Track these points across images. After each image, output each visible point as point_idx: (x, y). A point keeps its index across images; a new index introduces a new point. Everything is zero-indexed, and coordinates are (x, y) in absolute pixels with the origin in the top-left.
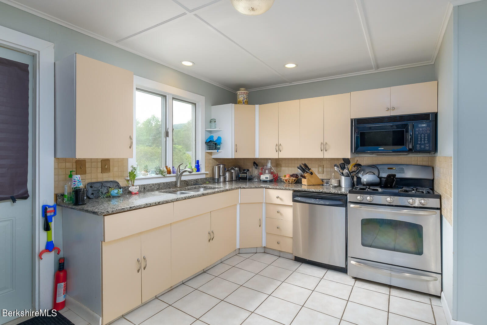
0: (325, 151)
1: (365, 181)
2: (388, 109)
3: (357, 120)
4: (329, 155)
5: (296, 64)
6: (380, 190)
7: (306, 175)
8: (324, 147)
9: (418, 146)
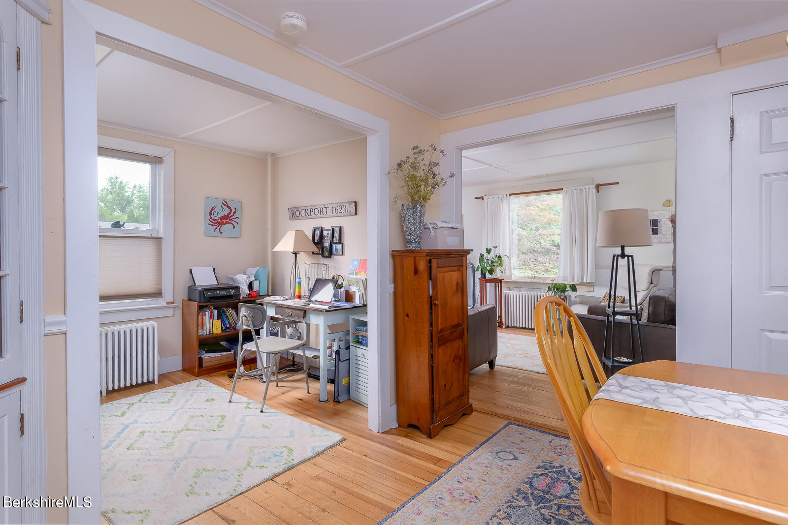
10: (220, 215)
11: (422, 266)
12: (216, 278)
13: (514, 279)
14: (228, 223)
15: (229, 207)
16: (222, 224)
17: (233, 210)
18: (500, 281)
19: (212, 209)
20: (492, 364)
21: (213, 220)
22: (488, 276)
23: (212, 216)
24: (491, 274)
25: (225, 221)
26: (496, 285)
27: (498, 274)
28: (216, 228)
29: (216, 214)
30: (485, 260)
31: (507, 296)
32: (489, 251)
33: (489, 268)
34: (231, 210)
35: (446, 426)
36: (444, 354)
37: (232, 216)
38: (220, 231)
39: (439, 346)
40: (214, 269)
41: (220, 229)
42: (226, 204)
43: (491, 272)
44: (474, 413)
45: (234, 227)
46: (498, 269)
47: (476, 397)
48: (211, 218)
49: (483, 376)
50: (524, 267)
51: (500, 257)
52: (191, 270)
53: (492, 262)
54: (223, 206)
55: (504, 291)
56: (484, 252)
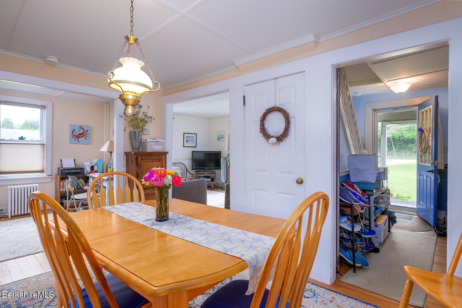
10: (79, 133)
11: (133, 159)
12: (75, 164)
14: (83, 137)
15: (83, 129)
16: (79, 137)
17: (86, 131)
19: (74, 130)
21: (74, 135)
23: (74, 134)
25: (81, 136)
28: (76, 140)
29: (75, 133)
34: (84, 131)
37: (85, 133)
38: (78, 141)
40: (74, 160)
41: (78, 140)
42: (81, 128)
45: (86, 139)
48: (73, 135)
52: (61, 160)
54: (80, 129)
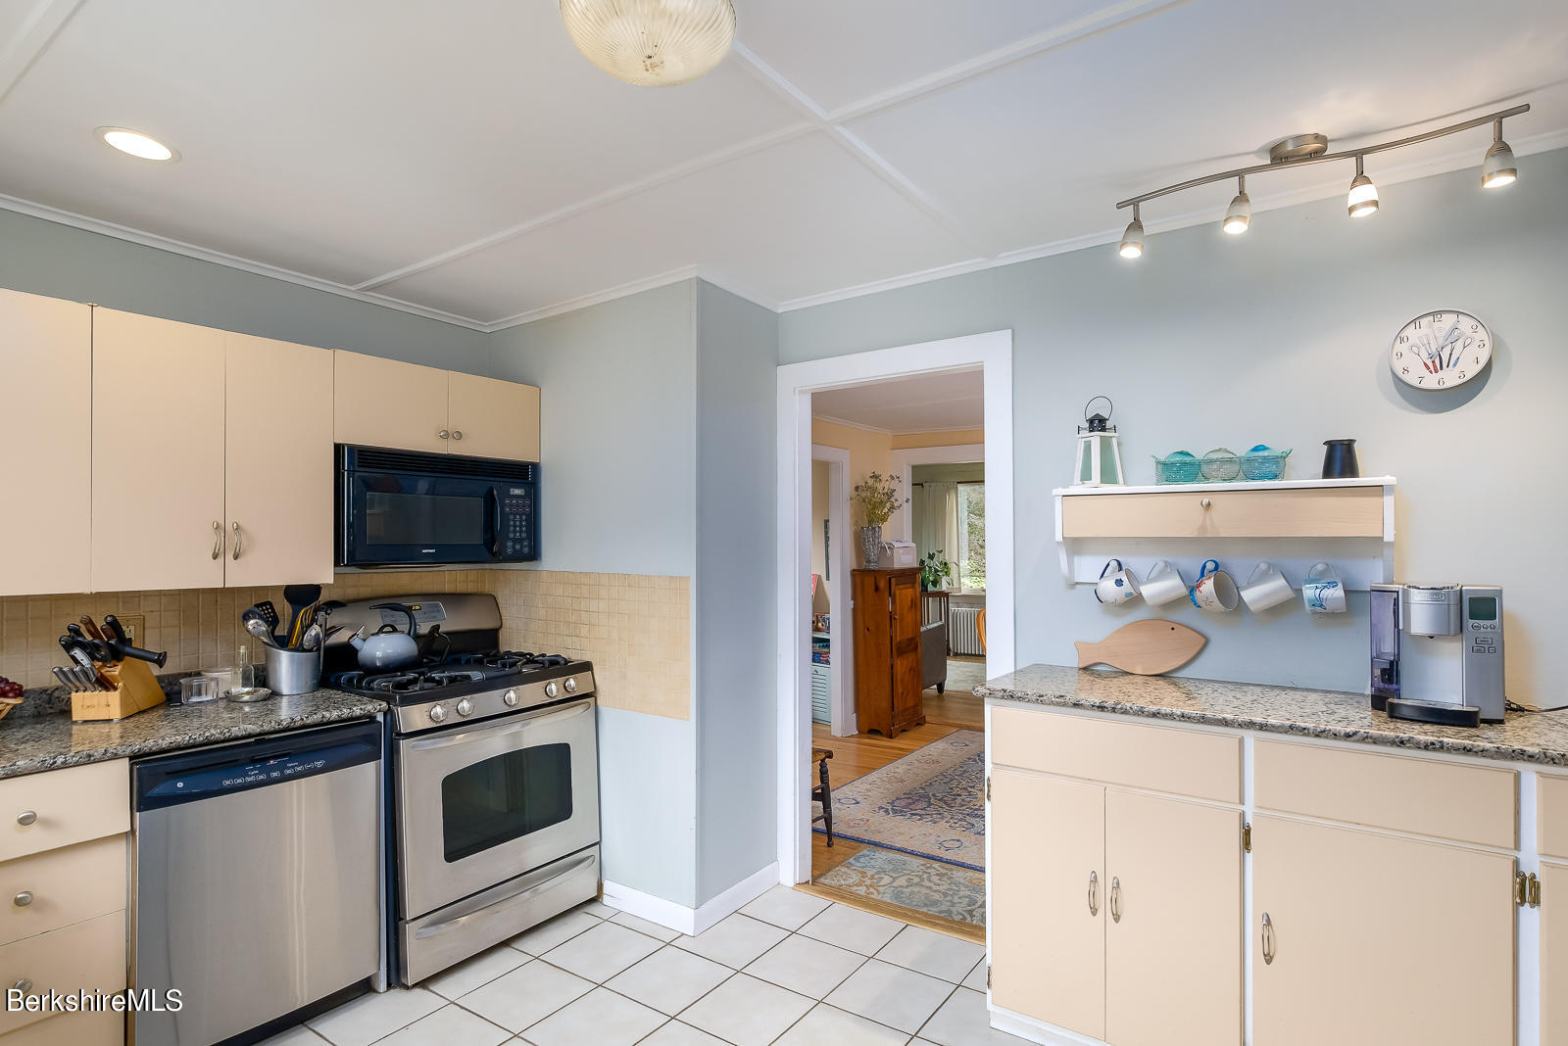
0: (230, 556)
1: (379, 658)
2: (446, 435)
3: (359, 451)
4: (245, 575)
5: (169, 147)
6: (477, 675)
7: (115, 671)
8: (229, 544)
9: (510, 544)
11: (882, 584)
13: (964, 592)
18: (946, 595)
20: (941, 688)
22: (930, 588)
24: (935, 586)
26: (940, 600)
27: (944, 587)
30: (927, 568)
31: (955, 615)
32: (931, 557)
33: (931, 578)
35: (903, 731)
36: (902, 665)
39: (898, 656)
43: (935, 583)
44: (927, 725)
46: (944, 581)
47: (929, 713)
49: (931, 698)
50: (978, 574)
51: (946, 564)
53: (936, 571)
55: (952, 608)
56: (925, 558)
